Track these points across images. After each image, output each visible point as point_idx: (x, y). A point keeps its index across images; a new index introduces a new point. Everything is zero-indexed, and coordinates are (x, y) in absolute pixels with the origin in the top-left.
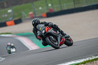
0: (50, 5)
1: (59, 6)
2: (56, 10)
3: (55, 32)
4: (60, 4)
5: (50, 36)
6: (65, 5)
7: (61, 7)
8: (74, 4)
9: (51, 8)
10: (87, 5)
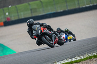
0: (7, 14)
1: (17, 14)
2: (13, 19)
4: (18, 12)
6: (22, 13)
7: (18, 15)
8: (31, 12)
9: (9, 17)
10: (44, 14)
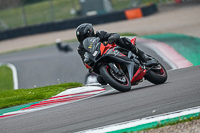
3: (122, 55)
5: (110, 64)
